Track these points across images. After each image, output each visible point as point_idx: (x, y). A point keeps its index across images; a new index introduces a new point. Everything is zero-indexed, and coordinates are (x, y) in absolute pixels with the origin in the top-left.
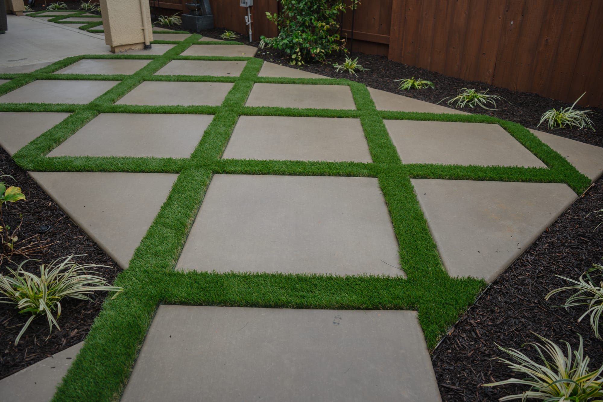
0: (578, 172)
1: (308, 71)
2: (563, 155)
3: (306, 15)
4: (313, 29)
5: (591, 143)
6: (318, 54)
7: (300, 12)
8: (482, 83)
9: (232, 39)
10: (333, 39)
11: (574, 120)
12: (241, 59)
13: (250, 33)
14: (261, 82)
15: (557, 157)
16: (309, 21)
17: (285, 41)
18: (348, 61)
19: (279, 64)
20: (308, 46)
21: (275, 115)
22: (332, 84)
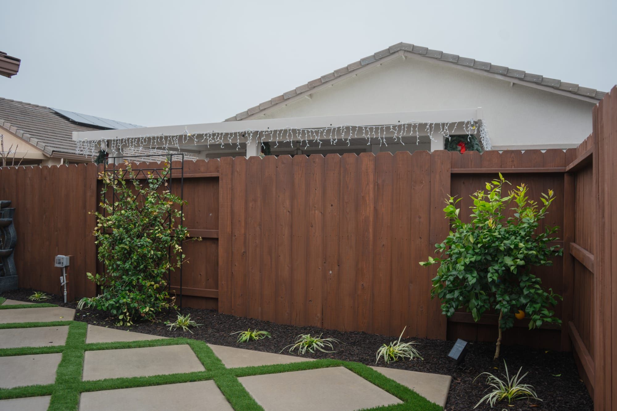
0: (429, 402)
1: (138, 332)
2: (411, 387)
3: (133, 275)
4: (141, 288)
5: (424, 372)
6: (147, 313)
7: (126, 272)
8: (313, 327)
9: (42, 301)
10: (162, 297)
11: (404, 352)
12: (61, 324)
13: (65, 294)
14: (93, 350)
15: (406, 390)
16: (136, 281)
17: (111, 302)
18: (180, 318)
19: (104, 326)
20: (136, 306)
21: (122, 388)
22: (170, 344)
